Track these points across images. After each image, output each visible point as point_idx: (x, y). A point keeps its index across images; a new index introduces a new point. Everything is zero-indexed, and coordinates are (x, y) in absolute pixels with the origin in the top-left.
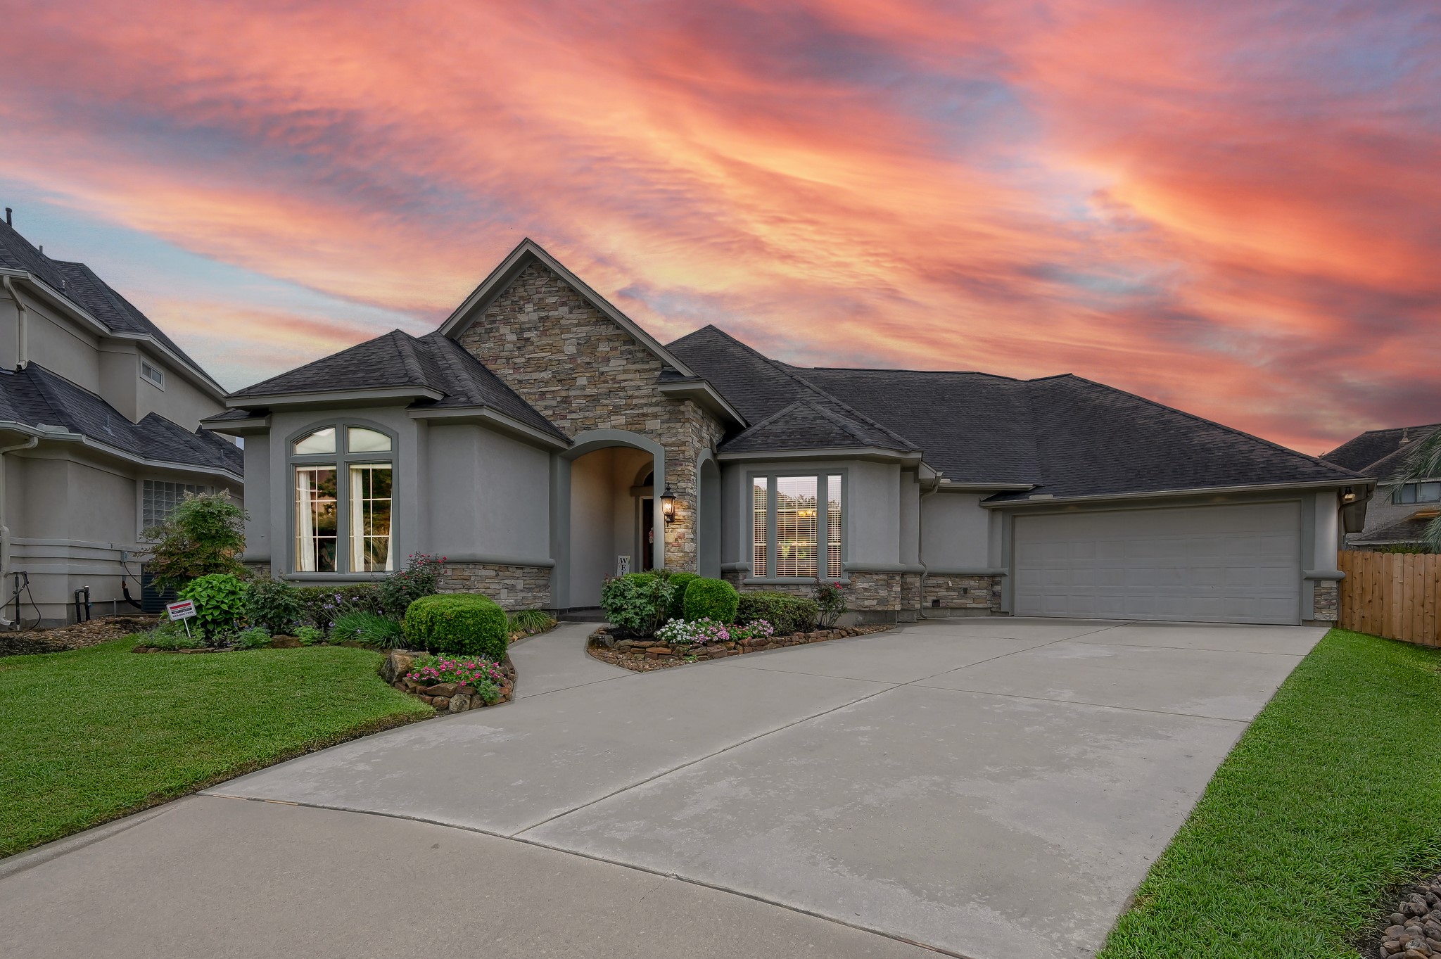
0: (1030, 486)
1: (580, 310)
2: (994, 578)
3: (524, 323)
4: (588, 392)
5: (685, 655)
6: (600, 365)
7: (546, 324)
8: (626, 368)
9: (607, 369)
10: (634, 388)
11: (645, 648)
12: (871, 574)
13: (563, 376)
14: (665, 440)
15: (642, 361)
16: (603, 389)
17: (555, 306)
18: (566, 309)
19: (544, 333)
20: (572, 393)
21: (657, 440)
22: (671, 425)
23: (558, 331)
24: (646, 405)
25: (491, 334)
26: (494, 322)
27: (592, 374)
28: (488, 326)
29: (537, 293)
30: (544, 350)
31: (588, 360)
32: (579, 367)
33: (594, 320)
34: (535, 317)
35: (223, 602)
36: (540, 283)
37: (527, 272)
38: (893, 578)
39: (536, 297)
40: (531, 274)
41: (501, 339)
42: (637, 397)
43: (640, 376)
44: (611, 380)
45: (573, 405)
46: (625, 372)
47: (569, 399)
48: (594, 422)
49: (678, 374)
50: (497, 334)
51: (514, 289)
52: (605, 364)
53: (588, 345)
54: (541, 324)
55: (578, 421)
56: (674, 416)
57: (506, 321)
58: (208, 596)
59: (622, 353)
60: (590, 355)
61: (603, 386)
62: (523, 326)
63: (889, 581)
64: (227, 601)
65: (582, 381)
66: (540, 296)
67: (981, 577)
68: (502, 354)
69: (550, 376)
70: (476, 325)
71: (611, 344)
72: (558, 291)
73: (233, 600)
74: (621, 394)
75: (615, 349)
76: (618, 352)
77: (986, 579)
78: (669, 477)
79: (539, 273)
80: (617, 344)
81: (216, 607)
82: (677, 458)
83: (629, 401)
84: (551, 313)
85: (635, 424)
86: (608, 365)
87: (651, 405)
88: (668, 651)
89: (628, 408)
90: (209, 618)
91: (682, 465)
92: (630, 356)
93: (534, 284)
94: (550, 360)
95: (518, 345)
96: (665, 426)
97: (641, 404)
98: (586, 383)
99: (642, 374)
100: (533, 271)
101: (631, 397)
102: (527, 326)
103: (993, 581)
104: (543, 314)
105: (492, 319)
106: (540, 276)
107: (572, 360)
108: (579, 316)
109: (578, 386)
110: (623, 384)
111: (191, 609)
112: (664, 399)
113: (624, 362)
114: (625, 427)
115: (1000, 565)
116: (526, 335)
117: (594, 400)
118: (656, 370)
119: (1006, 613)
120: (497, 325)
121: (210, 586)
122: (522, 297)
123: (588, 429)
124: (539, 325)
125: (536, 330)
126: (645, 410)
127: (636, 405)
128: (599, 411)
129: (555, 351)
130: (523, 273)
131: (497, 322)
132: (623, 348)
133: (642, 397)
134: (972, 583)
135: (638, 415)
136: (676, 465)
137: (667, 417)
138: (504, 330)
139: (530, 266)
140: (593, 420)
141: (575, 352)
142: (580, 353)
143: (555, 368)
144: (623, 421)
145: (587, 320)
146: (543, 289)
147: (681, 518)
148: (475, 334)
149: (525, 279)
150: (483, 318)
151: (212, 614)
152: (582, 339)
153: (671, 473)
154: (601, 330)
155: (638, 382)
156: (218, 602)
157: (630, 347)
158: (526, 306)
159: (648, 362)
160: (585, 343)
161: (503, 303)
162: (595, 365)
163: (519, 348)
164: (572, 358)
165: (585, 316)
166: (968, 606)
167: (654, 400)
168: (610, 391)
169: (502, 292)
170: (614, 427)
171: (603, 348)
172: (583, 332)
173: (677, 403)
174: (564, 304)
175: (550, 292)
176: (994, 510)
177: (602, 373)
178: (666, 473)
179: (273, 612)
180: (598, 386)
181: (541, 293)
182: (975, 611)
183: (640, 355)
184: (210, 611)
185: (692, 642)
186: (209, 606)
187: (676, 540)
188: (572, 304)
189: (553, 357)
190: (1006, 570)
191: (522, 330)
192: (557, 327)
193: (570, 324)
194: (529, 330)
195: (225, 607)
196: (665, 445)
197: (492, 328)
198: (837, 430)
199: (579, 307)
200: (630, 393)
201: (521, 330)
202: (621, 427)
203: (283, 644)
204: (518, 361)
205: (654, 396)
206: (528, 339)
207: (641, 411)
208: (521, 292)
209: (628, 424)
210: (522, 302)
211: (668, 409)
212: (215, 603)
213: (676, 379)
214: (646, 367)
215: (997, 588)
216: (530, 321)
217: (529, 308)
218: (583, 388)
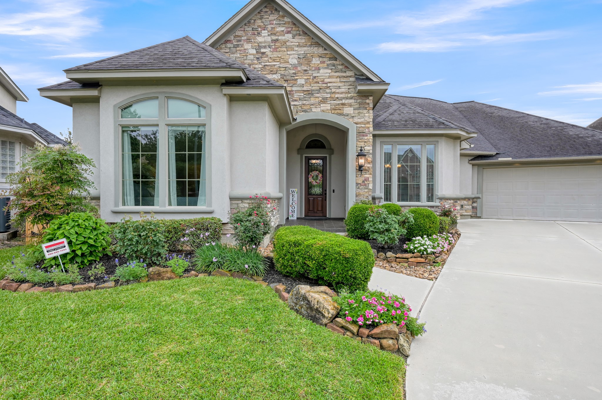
0: (494, 153)
1: (300, 37)
2: (474, 200)
3: (260, 43)
4: (305, 88)
5: (434, 262)
6: (313, 72)
7: (276, 44)
8: (331, 74)
9: (318, 75)
10: (336, 87)
11: (408, 259)
12: (448, 200)
13: (288, 78)
14: (356, 120)
15: (341, 71)
16: (315, 87)
17: (283, 33)
18: (290, 36)
19: (276, 50)
20: (294, 89)
21: (351, 120)
22: (360, 111)
23: (285, 49)
24: (344, 98)
25: (238, 49)
26: (240, 41)
27: (308, 77)
28: (236, 43)
29: (270, 24)
30: (275, 61)
31: (306, 68)
32: (299, 73)
33: (310, 43)
34: (269, 39)
35: (89, 238)
36: (273, 18)
37: (264, 10)
38: (456, 202)
39: (269, 27)
40: (266, 12)
41: (245, 52)
42: (338, 93)
43: (340, 80)
44: (321, 81)
45: (295, 96)
46: (330, 77)
47: (292, 93)
48: (309, 108)
49: (368, 79)
50: (242, 49)
51: (255, 20)
52: (316, 71)
53: (305, 59)
54: (273, 44)
55: (298, 107)
56: (362, 106)
57: (248, 41)
58: (77, 233)
59: (328, 65)
60: (307, 66)
61: (315, 85)
62: (260, 45)
63: (454, 204)
64: (92, 237)
65: (301, 81)
66: (273, 26)
67: (469, 199)
68: (245, 61)
69: (280, 77)
70: (227, 42)
71: (321, 59)
72: (285, 24)
73: (97, 234)
74: (328, 91)
75: (324, 62)
76: (326, 64)
77: (471, 200)
78: (359, 143)
79: (272, 11)
80: (325, 59)
81: (84, 243)
82: (364, 131)
83: (333, 95)
84: (280, 38)
85: (337, 110)
86: (318, 73)
87: (347, 98)
88: (423, 260)
89: (332, 99)
90: (79, 253)
91: (367, 136)
92: (333, 68)
93: (268, 18)
94: (280, 67)
95: (257, 56)
96: (357, 111)
97: (341, 98)
98: (304, 83)
99: (341, 79)
100: (267, 10)
101: (334, 93)
102: (263, 44)
103: (473, 201)
104: (274, 38)
105: (239, 38)
106: (272, 13)
107: (294, 68)
108: (300, 41)
109: (299, 84)
110: (329, 85)
111: (65, 247)
112: (356, 95)
113: (330, 71)
114: (330, 112)
115: (476, 193)
116: (263, 50)
117: (310, 93)
118: (350, 77)
119: (480, 217)
120: (242, 43)
121: (77, 224)
122: (260, 26)
123: (305, 111)
124: (271, 44)
125: (270, 48)
126: (343, 101)
127: (337, 98)
128: (313, 100)
129: (283, 62)
130: (261, 10)
131: (242, 41)
132: (329, 62)
133: (342, 93)
134: (465, 202)
135: (339, 104)
136: (363, 136)
137: (357, 106)
138: (247, 46)
139: (265, 7)
140: (309, 106)
141: (297, 63)
142: (300, 64)
143: (283, 73)
144: (329, 108)
145: (305, 43)
146: (275, 22)
147: (367, 168)
148: (226, 47)
149: (262, 14)
150: (232, 38)
151: (81, 248)
152: (301, 55)
153: (360, 141)
154: (314, 50)
155: (339, 84)
156: (85, 238)
157: (334, 62)
158: (263, 32)
159: (345, 72)
160: (303, 58)
161: (246, 29)
162: (310, 72)
163: (258, 58)
164: (295, 67)
165: (303, 41)
166: (463, 214)
167: (349, 95)
168: (320, 89)
169: (246, 21)
170: (323, 111)
171: (316, 61)
172: (302, 51)
173: (364, 98)
174: (288, 32)
175: (279, 24)
176: (473, 165)
177: (315, 77)
178: (357, 140)
179: (147, 247)
180: (312, 85)
181: (273, 24)
182: (466, 216)
183: (340, 67)
184: (79, 247)
185: (434, 253)
186: (78, 242)
187: (363, 182)
188: (295, 33)
189: (281, 66)
190: (480, 196)
191: (260, 47)
192: (284, 46)
193: (293, 45)
194: (265, 47)
195: (91, 242)
196: (356, 123)
197: (239, 45)
198: (431, 120)
199: (300, 35)
200: (333, 90)
201: (258, 48)
202: (328, 111)
203: (159, 276)
204: (257, 66)
205: (349, 93)
206: (264, 53)
207: (341, 102)
208: (259, 22)
209: (332, 109)
210: (260, 29)
211: (358, 101)
212: (83, 239)
213: (369, 82)
214: (344, 74)
215: (475, 205)
216: (265, 42)
217: (265, 33)
218: (302, 85)
